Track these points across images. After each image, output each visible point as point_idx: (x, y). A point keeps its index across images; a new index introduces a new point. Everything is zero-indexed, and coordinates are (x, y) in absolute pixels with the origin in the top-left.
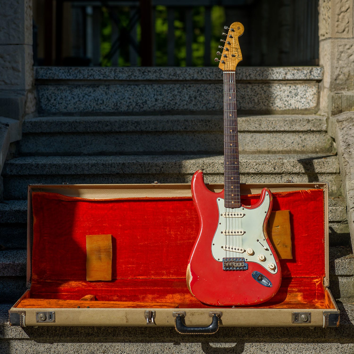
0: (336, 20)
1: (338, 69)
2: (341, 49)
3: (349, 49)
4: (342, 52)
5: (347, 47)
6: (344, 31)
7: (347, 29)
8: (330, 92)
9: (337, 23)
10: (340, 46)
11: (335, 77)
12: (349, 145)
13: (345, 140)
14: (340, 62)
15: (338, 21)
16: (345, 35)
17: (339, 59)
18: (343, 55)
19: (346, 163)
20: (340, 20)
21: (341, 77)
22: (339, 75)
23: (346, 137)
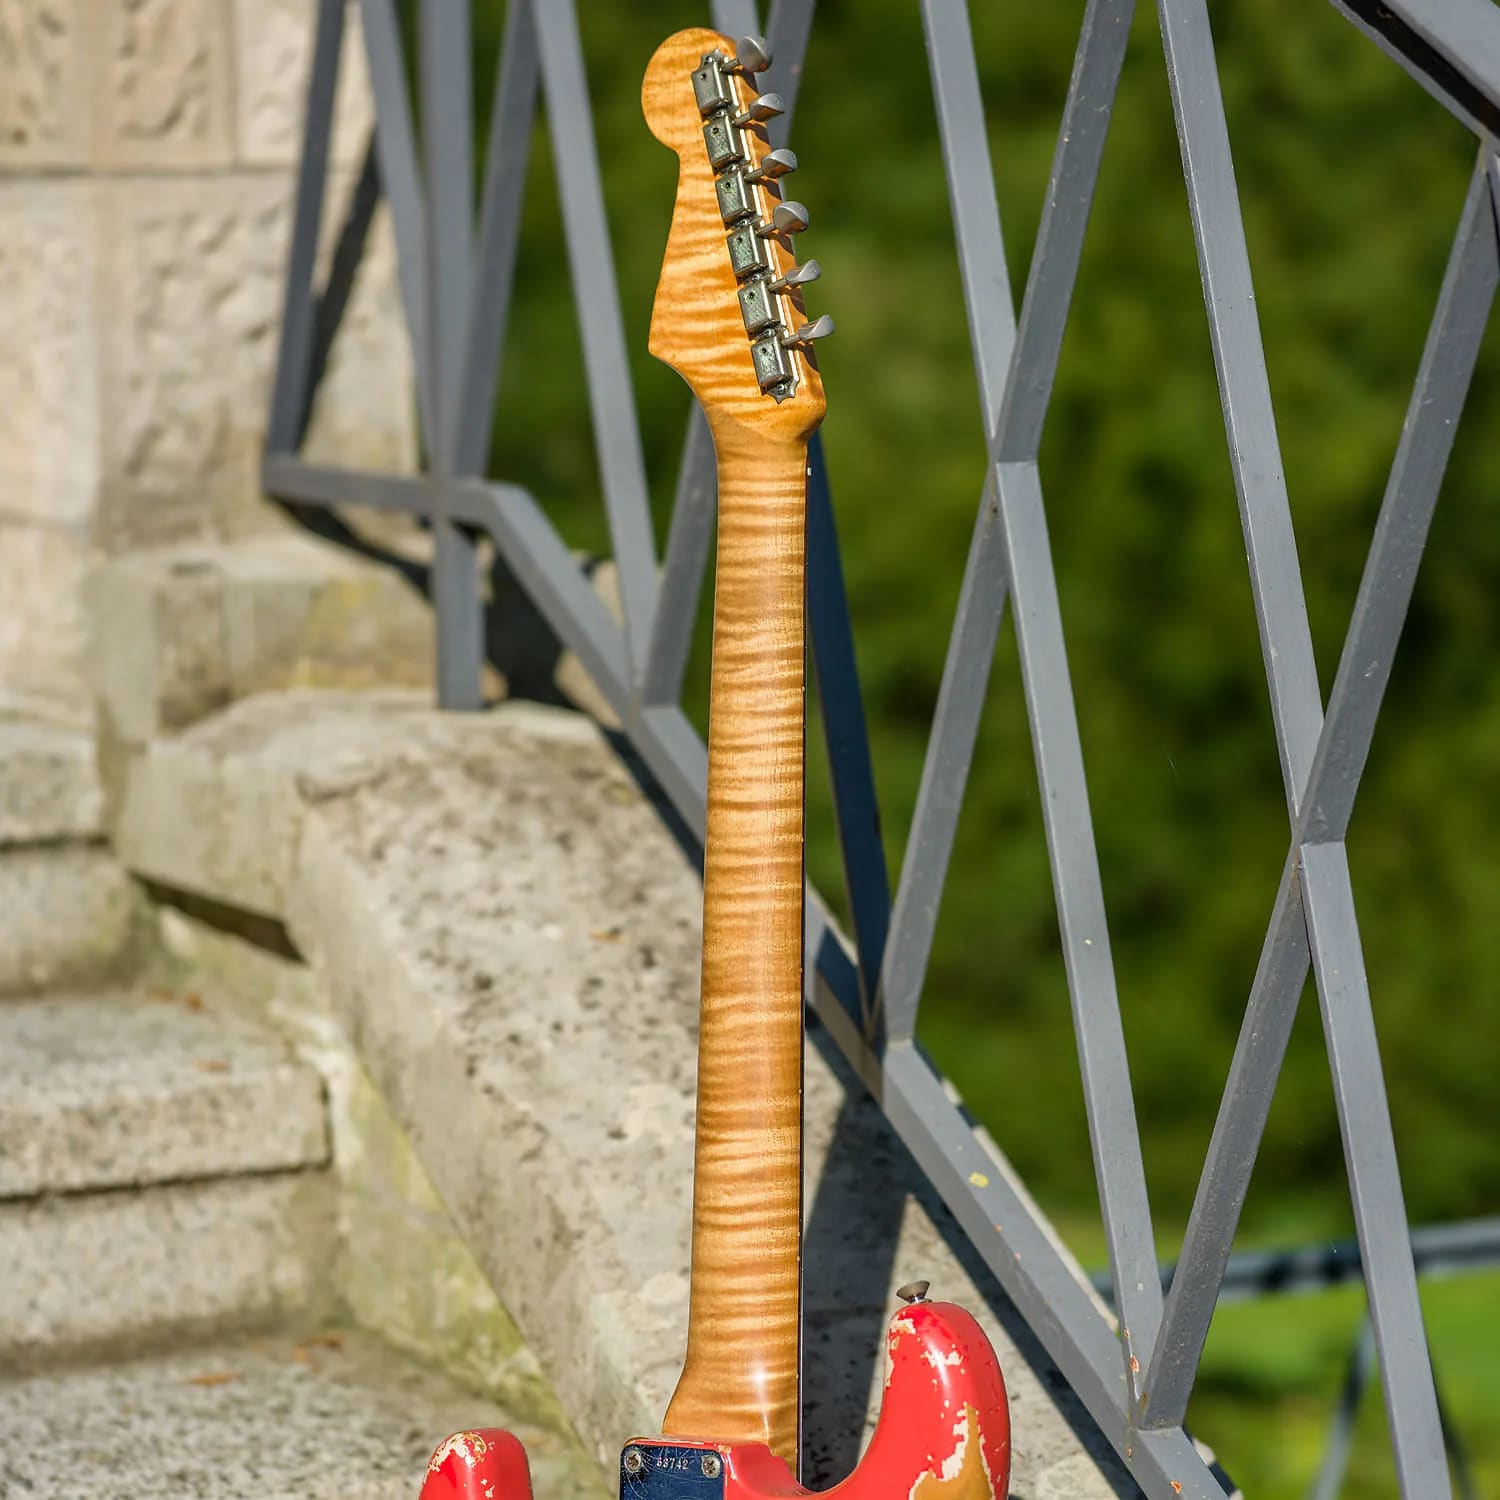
0: (117, 40)
1: (148, 395)
2: (160, 248)
3: (212, 246)
4: (165, 272)
5: (203, 231)
6: (173, 119)
7: (192, 110)
8: (99, 558)
9: (121, 68)
10: (153, 225)
11: (125, 449)
12: (484, 984)
13: (432, 945)
14: (160, 342)
15: (129, 50)
16: (178, 148)
17: (148, 322)
18: (173, 288)
19: (528, 1139)
20: (146, 43)
21: (171, 445)
22: (153, 434)
23: (431, 919)
